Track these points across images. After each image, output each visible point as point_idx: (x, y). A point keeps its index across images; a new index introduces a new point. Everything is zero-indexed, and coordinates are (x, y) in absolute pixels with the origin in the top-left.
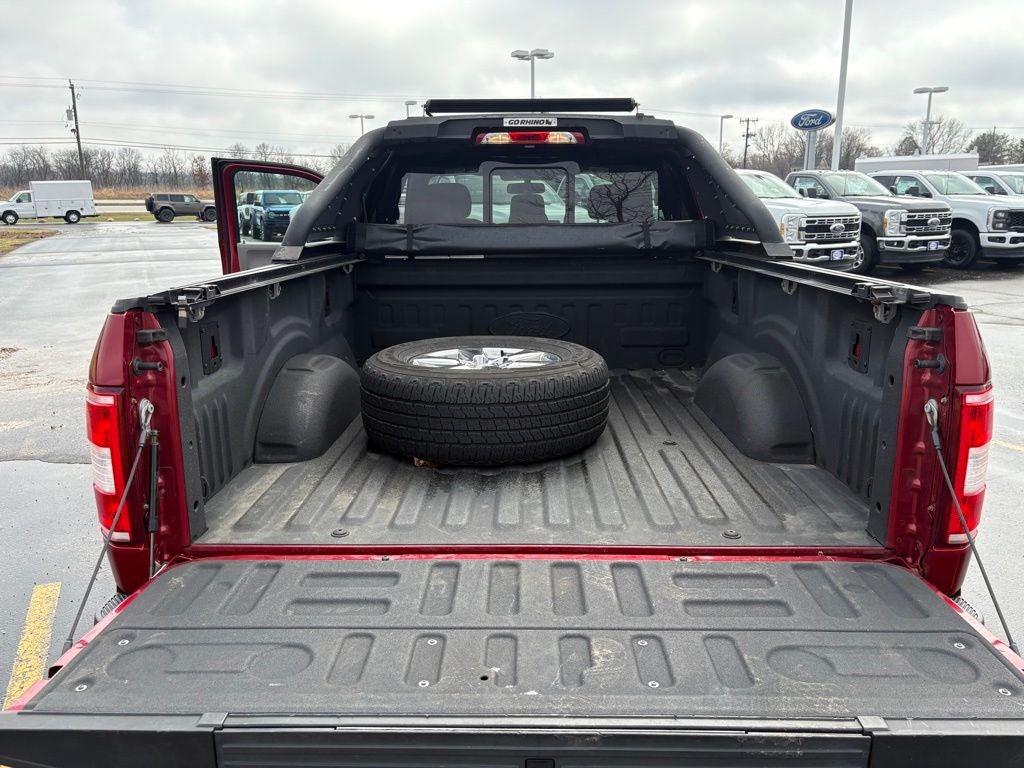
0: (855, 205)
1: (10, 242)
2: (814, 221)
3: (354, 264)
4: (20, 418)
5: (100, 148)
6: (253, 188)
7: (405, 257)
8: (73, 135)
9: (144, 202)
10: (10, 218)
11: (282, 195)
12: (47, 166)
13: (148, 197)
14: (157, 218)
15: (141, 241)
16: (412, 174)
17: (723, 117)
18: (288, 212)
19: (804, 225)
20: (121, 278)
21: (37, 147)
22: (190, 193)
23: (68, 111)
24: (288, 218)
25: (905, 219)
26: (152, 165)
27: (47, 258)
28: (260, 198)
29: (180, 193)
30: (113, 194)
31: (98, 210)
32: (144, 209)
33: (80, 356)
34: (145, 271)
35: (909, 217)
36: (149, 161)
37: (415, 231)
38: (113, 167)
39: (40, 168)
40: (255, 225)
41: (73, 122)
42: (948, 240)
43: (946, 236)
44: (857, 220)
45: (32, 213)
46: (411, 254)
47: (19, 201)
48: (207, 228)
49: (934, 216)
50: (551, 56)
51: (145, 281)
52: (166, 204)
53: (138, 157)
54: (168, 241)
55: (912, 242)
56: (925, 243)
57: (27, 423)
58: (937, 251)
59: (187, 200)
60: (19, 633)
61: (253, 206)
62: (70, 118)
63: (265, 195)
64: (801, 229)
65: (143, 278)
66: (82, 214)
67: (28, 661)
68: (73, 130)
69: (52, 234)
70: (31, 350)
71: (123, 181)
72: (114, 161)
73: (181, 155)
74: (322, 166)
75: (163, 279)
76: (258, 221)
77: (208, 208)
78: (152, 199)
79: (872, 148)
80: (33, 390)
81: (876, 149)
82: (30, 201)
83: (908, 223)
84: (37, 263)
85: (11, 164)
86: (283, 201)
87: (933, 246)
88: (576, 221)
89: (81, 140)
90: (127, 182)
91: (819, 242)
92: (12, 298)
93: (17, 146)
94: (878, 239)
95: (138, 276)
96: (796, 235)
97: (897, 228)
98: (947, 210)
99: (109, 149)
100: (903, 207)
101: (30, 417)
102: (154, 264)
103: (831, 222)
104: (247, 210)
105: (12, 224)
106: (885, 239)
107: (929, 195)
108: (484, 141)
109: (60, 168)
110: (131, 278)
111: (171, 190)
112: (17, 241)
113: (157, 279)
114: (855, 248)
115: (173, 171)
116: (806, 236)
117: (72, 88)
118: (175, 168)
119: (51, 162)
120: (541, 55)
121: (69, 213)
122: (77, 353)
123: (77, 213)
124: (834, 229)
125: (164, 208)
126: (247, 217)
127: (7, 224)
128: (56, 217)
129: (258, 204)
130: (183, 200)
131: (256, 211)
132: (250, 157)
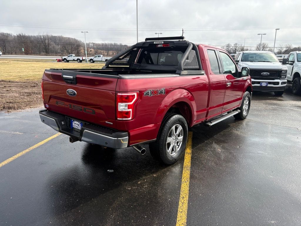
46: (139, 70)
132: (232, 47)
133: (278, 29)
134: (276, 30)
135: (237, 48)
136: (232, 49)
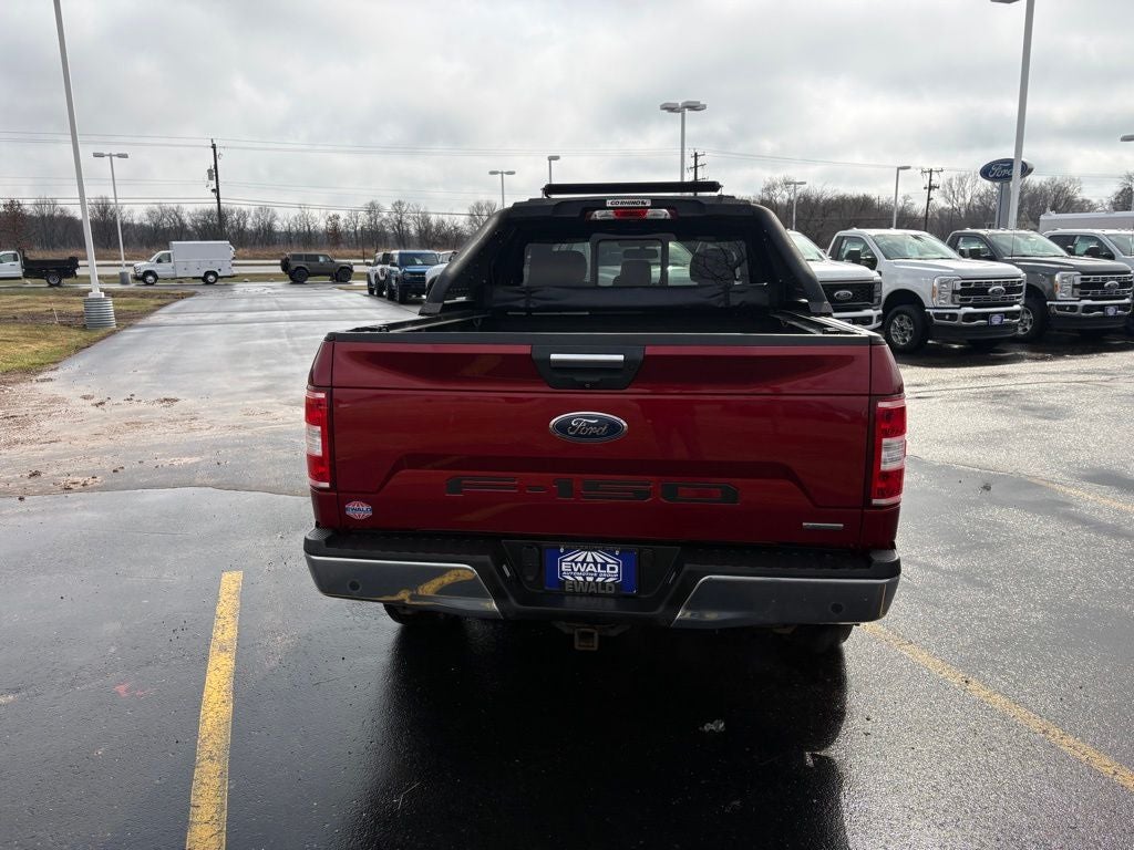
0: (1018, 266)
1: (153, 302)
2: (970, 284)
3: (483, 319)
4: (191, 455)
5: (236, 207)
6: (386, 247)
7: (524, 314)
8: (214, 195)
9: (279, 262)
10: (150, 278)
11: (418, 256)
12: (183, 225)
13: (284, 257)
14: (291, 278)
15: (277, 302)
16: (535, 245)
17: (899, 169)
18: (424, 273)
19: (959, 287)
20: (262, 338)
21: (174, 206)
22: (323, 252)
23: (210, 171)
24: (424, 279)
25: (1078, 282)
26: (286, 224)
27: (191, 318)
28: (396, 257)
29: (313, 252)
30: (247, 255)
31: (236, 271)
32: (278, 270)
33: (233, 407)
34: (283, 331)
35: (1082, 279)
36: (284, 220)
37: (532, 292)
38: (248, 226)
39: (176, 227)
40: (391, 285)
41: (214, 182)
42: (1129, 305)
43: (1127, 301)
44: (1020, 282)
45: (170, 273)
46: (529, 310)
47: (159, 261)
48: (340, 288)
49: (1113, 279)
50: (704, 107)
51: (285, 340)
52: (302, 264)
53: (274, 216)
54: (303, 301)
55: (1086, 306)
56: (1102, 308)
57: (197, 459)
58: (1116, 317)
59: (321, 260)
60: (216, 601)
61: (389, 267)
62: (210, 178)
63: (401, 255)
64: (954, 292)
65: (283, 338)
66: (220, 274)
67: (225, 618)
68: (213, 190)
69: (192, 295)
70: (190, 401)
71: (257, 241)
72: (250, 220)
73: (316, 214)
74: (459, 225)
75: (301, 338)
76: (394, 282)
77: (344, 268)
78: (287, 259)
79: (1084, 201)
80: (198, 434)
81: (1089, 201)
82: (170, 261)
83: (1081, 286)
84: (183, 322)
85: (147, 223)
86: (419, 262)
87: (1111, 312)
88: (669, 284)
89: (222, 201)
90: (262, 242)
91: (975, 306)
92: (165, 355)
93: (156, 206)
94: (1048, 303)
95: (277, 334)
96: (949, 299)
97: (1070, 291)
98: (1129, 272)
99: (245, 208)
100: (1076, 268)
101: (199, 455)
102: (292, 325)
103: (990, 284)
104: (382, 270)
105: (152, 284)
106: (1056, 303)
107: (1111, 257)
108: (593, 217)
109: (196, 227)
110: (271, 337)
111: (305, 248)
112: (159, 302)
113: (295, 339)
114: (1018, 312)
115: (306, 228)
116: (961, 300)
117: (214, 147)
118: (309, 226)
119: (188, 221)
120: (694, 107)
121: (207, 273)
122: (231, 404)
123: (214, 273)
124: (993, 291)
125: (298, 268)
126: (382, 278)
127: (148, 284)
128: (194, 278)
129: (394, 265)
130: (318, 260)
131: (391, 272)
132: (385, 215)
133: (556, 158)
134: (551, 159)
135: (404, 218)
136: (386, 221)
